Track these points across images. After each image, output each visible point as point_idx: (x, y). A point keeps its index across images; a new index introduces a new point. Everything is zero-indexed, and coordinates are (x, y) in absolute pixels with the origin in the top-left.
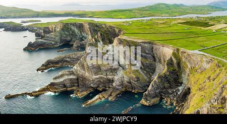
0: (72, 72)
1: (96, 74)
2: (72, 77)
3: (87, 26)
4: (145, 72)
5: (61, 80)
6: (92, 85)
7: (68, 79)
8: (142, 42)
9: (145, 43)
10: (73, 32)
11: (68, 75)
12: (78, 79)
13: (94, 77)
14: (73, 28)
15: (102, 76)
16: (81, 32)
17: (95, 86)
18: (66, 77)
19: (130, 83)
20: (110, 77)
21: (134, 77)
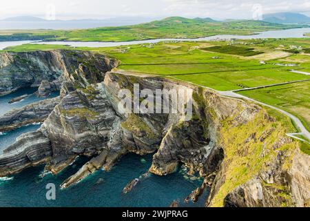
0: (39, 134)
1: (80, 130)
2: (39, 141)
3: (58, 56)
4: (153, 122)
5: (21, 150)
6: (75, 150)
7: (33, 146)
8: (146, 78)
9: (151, 79)
10: (36, 66)
11: (32, 139)
12: (50, 143)
13: (78, 135)
14: (34, 60)
15: (90, 132)
16: (49, 66)
17: (80, 150)
18: (29, 144)
19: (132, 140)
20: (102, 133)
21: (138, 130)
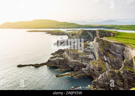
0: (62, 56)
1: (74, 59)
2: (61, 58)
5: (55, 59)
6: (70, 66)
7: (58, 59)
11: (59, 57)
12: (64, 60)
14: (89, 33)
15: (79, 61)
17: (72, 67)
18: (57, 58)
19: (93, 70)
20: (84, 63)
21: (97, 67)
